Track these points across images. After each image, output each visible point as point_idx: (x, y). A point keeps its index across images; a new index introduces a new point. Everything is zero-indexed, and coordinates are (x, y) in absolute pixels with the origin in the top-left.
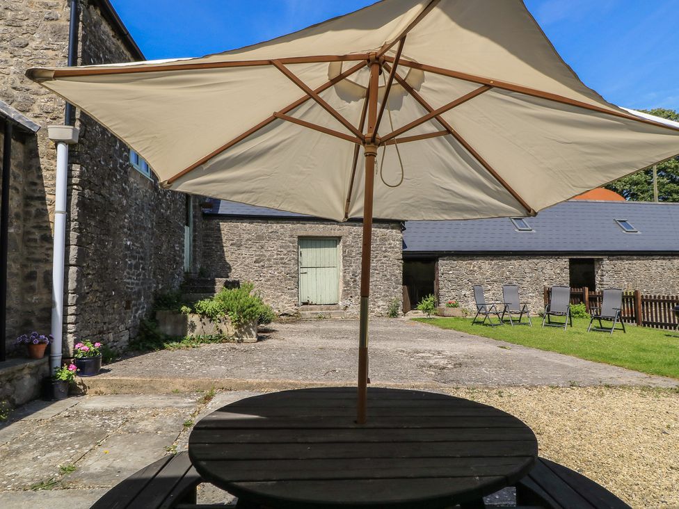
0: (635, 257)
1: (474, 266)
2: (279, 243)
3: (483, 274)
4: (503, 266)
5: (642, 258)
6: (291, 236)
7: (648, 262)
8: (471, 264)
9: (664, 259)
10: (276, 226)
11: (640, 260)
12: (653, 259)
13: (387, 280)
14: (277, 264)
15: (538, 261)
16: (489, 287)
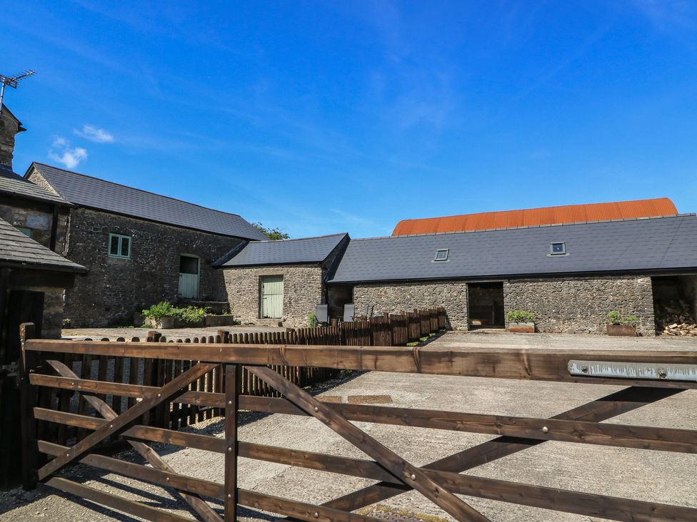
0: (541, 280)
1: (381, 292)
2: (249, 281)
3: (388, 298)
4: (405, 291)
5: (548, 279)
6: (255, 276)
7: (558, 284)
8: (378, 290)
9: (578, 280)
10: (248, 270)
11: (546, 281)
12: (565, 280)
13: (311, 302)
14: (248, 293)
15: (436, 286)
16: (394, 307)
